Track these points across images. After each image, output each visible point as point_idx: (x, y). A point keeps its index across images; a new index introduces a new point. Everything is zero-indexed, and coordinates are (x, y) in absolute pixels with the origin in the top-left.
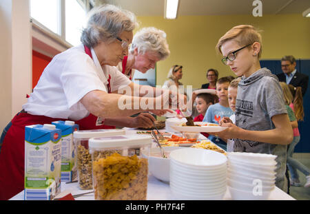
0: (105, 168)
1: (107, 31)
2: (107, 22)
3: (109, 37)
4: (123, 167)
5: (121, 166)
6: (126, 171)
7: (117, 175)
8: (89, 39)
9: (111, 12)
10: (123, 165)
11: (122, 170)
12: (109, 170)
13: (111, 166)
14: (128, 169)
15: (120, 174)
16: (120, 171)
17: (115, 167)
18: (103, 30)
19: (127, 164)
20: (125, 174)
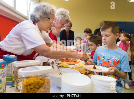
0: (27, 86)
1: (43, 15)
2: (43, 11)
3: (44, 18)
4: (36, 85)
5: (35, 84)
6: (38, 87)
7: (33, 89)
8: (34, 19)
9: (44, 6)
10: (36, 84)
11: (36, 86)
12: (29, 87)
13: (30, 85)
14: (39, 86)
15: (35, 88)
16: (35, 87)
17: (32, 85)
18: (41, 15)
19: (39, 83)
20: (38, 88)
